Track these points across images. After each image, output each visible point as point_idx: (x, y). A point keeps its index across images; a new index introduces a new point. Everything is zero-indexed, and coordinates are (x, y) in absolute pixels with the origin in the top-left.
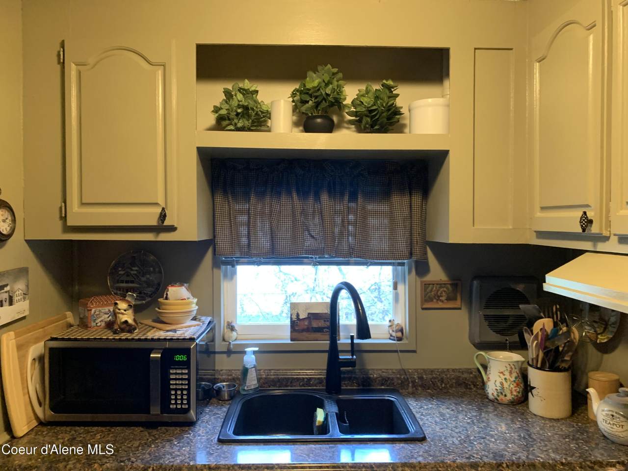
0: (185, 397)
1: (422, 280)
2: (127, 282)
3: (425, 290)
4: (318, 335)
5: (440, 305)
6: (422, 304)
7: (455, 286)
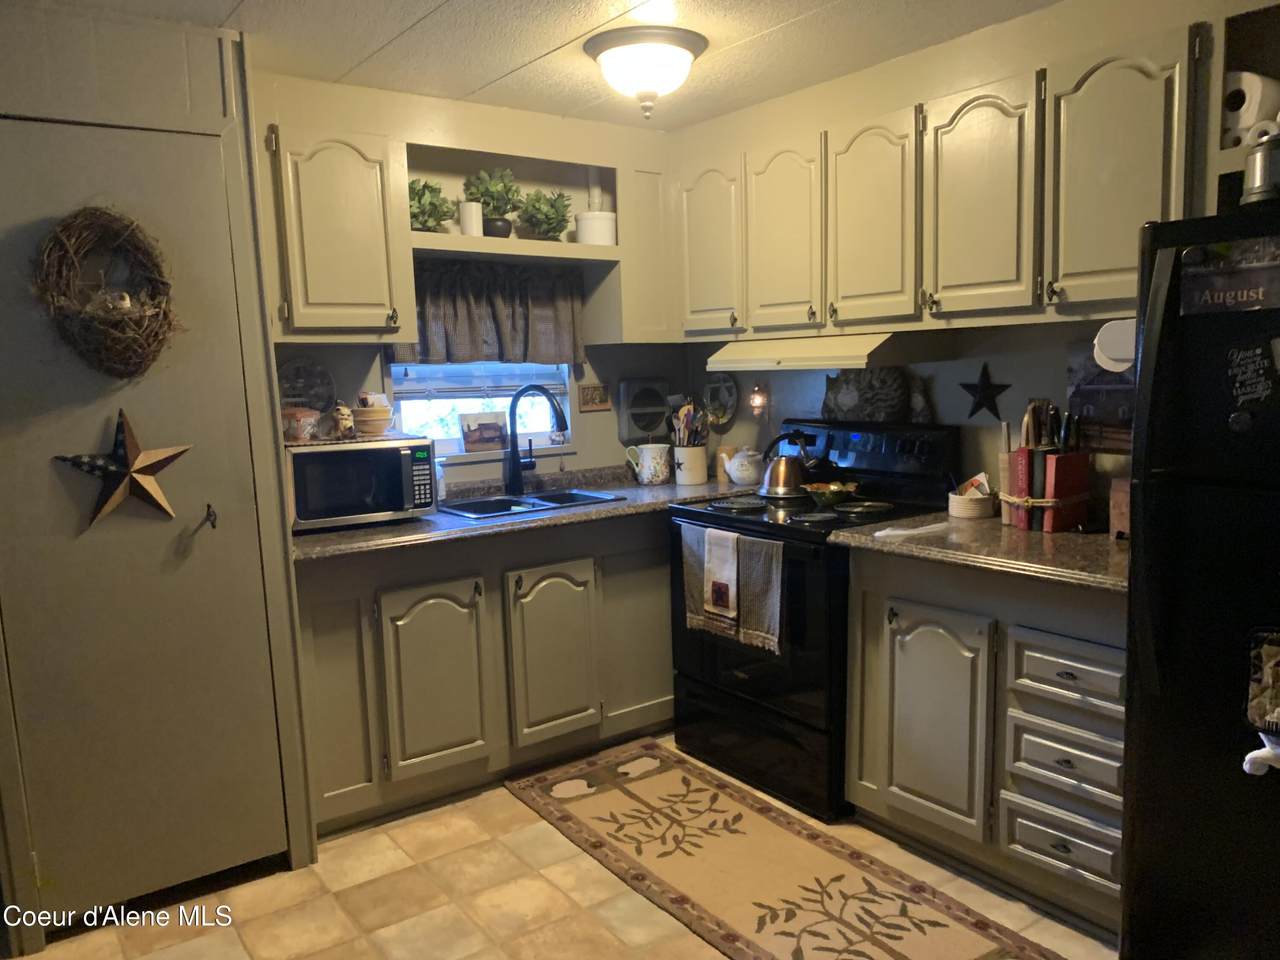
0: (428, 491)
1: (580, 383)
2: (294, 396)
3: (583, 393)
4: (491, 445)
5: (595, 407)
6: (580, 408)
7: (606, 388)
